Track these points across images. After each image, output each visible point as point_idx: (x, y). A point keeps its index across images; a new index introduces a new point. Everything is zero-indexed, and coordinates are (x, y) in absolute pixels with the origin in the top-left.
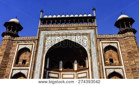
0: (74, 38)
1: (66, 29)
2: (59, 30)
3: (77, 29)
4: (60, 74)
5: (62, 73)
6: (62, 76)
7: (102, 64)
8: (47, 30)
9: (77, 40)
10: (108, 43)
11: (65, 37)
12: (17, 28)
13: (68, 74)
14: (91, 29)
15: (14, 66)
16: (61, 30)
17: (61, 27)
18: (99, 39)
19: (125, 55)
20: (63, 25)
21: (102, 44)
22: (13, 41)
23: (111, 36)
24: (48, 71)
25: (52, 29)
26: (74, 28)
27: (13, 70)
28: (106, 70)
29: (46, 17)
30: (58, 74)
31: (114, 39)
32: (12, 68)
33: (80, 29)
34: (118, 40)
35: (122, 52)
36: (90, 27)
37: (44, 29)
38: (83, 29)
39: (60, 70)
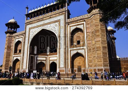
0: (48, 27)
1: (42, 20)
2: (38, 22)
3: (50, 18)
4: (48, 57)
5: (49, 56)
6: (49, 58)
7: (68, 47)
8: (30, 24)
9: (50, 28)
10: (75, 26)
11: (42, 27)
12: (13, 26)
13: (53, 57)
14: (62, 14)
15: (14, 55)
16: (39, 21)
17: (39, 19)
18: (68, 23)
19: (89, 35)
20: (41, 17)
21: (70, 28)
22: (12, 37)
23: (79, 18)
24: (36, 56)
25: (33, 22)
26: (48, 18)
27: (14, 57)
28: (70, 52)
29: (30, 12)
30: (46, 57)
31: (81, 20)
32: (13, 56)
33: (53, 17)
34: (85, 21)
35: (87, 33)
36: (61, 13)
37: (28, 23)
38: (55, 17)
39: (47, 54)
